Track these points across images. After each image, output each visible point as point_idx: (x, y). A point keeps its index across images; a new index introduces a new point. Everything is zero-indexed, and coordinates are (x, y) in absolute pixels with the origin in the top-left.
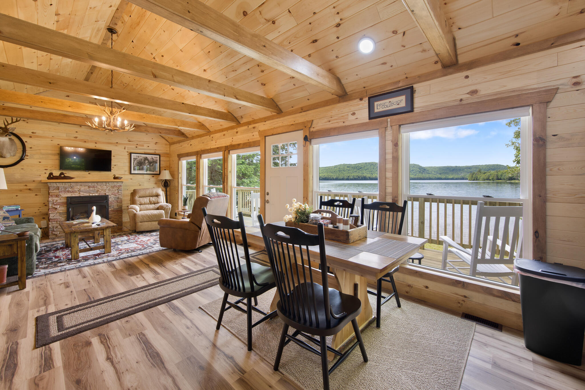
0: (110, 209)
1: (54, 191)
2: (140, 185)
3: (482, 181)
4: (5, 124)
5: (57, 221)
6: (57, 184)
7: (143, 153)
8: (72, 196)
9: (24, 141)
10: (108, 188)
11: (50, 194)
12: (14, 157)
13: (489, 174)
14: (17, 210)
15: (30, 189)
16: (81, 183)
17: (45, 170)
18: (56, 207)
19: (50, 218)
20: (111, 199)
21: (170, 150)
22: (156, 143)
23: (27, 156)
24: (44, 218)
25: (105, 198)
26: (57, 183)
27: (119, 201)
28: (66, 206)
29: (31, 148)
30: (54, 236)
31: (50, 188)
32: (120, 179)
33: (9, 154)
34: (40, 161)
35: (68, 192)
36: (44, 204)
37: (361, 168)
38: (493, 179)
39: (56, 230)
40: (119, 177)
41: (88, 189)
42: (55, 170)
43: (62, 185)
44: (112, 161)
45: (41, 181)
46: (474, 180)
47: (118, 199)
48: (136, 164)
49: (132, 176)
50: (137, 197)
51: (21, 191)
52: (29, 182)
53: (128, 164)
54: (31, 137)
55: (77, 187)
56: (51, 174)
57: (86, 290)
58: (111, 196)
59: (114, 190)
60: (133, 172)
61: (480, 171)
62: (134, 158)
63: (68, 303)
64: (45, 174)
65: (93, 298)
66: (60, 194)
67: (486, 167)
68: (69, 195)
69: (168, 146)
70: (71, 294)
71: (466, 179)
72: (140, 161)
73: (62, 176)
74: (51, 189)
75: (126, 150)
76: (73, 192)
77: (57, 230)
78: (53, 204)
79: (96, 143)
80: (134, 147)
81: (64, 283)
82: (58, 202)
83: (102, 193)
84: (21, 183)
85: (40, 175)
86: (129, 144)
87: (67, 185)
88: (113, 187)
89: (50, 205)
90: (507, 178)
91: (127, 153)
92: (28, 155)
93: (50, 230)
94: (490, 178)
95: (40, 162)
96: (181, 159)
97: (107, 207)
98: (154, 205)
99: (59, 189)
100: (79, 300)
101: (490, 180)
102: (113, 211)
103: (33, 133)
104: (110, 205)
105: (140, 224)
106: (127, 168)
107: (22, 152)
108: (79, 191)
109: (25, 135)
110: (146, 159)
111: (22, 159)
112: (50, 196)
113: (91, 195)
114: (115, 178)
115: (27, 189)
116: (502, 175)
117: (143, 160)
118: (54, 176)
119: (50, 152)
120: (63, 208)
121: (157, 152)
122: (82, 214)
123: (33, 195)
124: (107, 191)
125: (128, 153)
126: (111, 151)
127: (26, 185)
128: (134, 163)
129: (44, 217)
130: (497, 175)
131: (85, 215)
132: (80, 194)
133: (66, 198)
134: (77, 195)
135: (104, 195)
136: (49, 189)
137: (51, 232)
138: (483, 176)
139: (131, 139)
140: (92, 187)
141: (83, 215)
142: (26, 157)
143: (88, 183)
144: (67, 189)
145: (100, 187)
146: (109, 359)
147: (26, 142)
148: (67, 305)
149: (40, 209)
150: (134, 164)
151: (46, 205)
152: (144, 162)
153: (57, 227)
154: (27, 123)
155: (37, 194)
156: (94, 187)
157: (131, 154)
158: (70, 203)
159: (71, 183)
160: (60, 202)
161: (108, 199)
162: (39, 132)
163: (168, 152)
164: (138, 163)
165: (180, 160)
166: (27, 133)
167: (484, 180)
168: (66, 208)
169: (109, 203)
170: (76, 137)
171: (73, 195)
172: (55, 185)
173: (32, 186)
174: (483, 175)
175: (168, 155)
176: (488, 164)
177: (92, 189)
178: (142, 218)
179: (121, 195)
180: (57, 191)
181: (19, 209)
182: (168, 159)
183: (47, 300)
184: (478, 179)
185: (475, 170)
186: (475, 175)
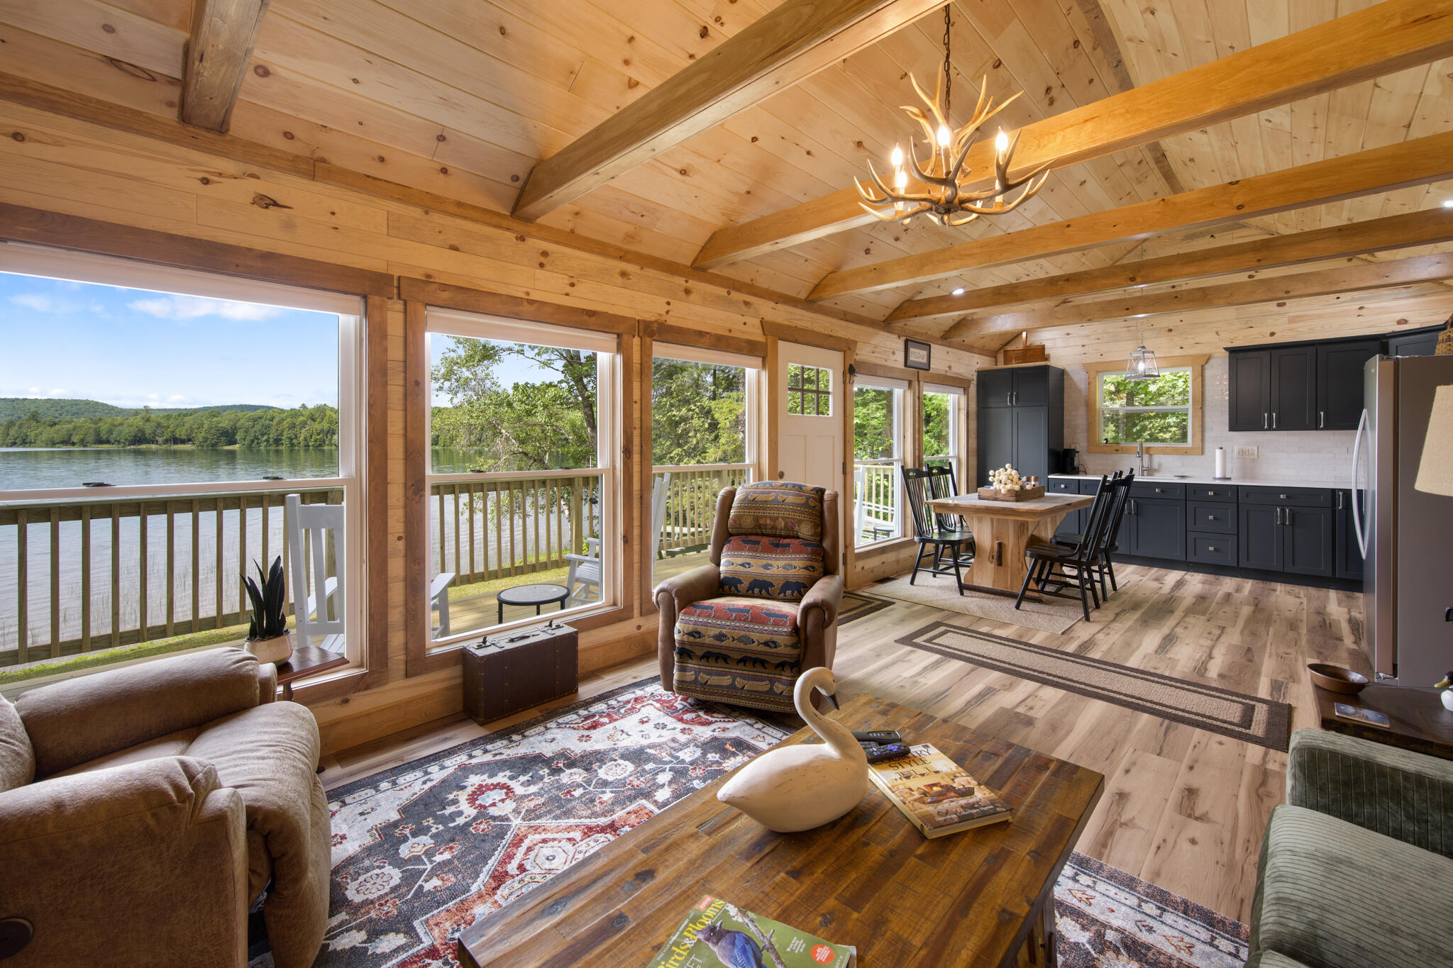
3: (47, 446)
13: (70, 426)
38: (83, 442)
46: (14, 444)
57: (1158, 751)
61: (35, 417)
63: (1216, 746)
65: (1161, 725)
67: (48, 405)
70: (1196, 761)
81: (1189, 816)
90: (126, 440)
94: (75, 439)
100: (1191, 738)
101: (73, 444)
116: (110, 432)
130: (95, 430)
138: (49, 433)
146: (1210, 657)
148: (1221, 743)
167: (54, 444)
174: (48, 428)
183: (1259, 782)
184: (31, 443)
185: (8, 412)
186: (16, 428)
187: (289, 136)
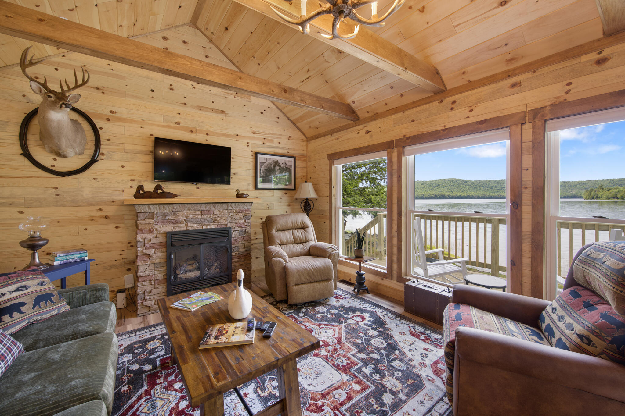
0: (233, 254)
1: (146, 222)
2: (268, 208)
3: (606, 199)
4: (62, 88)
5: (150, 280)
6: (150, 208)
7: (273, 153)
8: (175, 230)
9: (98, 128)
10: (231, 214)
11: (139, 228)
12: (81, 157)
13: (617, 191)
14: (82, 261)
15: (106, 217)
16: (189, 206)
17: (132, 180)
18: (148, 252)
19: (140, 274)
20: (235, 234)
21: (307, 150)
22: (290, 137)
23: (103, 154)
24: (129, 270)
25: (226, 233)
26: (151, 206)
27: (246, 237)
28: (164, 249)
29: (109, 140)
30: (145, 311)
31: (139, 214)
32: (246, 197)
33: (72, 150)
34: (123, 164)
35: (169, 222)
36: (129, 243)
37: (438, 185)
38: (622, 197)
39: (148, 297)
40: (245, 194)
41: (200, 217)
42: (146, 180)
43: (160, 208)
44: (231, 167)
45: (124, 201)
46: (593, 198)
47: (245, 234)
48: (263, 172)
49: (257, 192)
50: (274, 230)
51: (93, 220)
52: (107, 203)
53: (251, 172)
54: (108, 120)
55: (183, 214)
56: (140, 188)
58: (235, 229)
59: (239, 218)
60: (260, 185)
61: (601, 187)
62: (260, 163)
64: (131, 189)
66: (156, 226)
67: (608, 182)
68: (170, 228)
69: (305, 143)
71: (581, 197)
72: (268, 168)
73: (159, 191)
74: (141, 217)
75: (250, 148)
76: (176, 222)
77: (152, 297)
78: (144, 246)
79: (207, 134)
80: (260, 143)
82: (152, 242)
83: (221, 224)
84: (92, 205)
85: (123, 191)
86: (254, 137)
87: (168, 209)
88: (237, 212)
89: (139, 249)
91: (251, 154)
92: (104, 152)
93: (139, 297)
94: (619, 196)
95: (123, 167)
96: (336, 162)
97: (229, 250)
98: (301, 245)
99: (153, 218)
101: (618, 198)
102: (237, 256)
103: (112, 112)
104: (233, 246)
105: (295, 288)
106: (251, 180)
107: (94, 147)
108: (187, 220)
109: (99, 116)
110: (276, 163)
111: (93, 161)
112: (138, 231)
113: (205, 227)
114: (239, 196)
115: (102, 217)
117: (273, 165)
118: (145, 192)
119: (138, 148)
120: (160, 254)
121: (292, 152)
122: (188, 263)
123: (112, 227)
124: (229, 220)
125: (253, 153)
126: (230, 148)
127: (101, 210)
128: (260, 170)
129: (129, 267)
131: (194, 265)
132: (187, 225)
133: (165, 235)
134: (182, 228)
135: (224, 227)
136: (137, 216)
137: (140, 301)
138: (607, 194)
139: (257, 130)
140: (207, 212)
141: (191, 265)
142: (101, 157)
143: (201, 205)
144: (167, 218)
145: (218, 213)
147: (101, 128)
149: (122, 253)
150: (261, 172)
151: (133, 245)
152: (274, 170)
153: (151, 292)
154: (103, 93)
155: (119, 225)
156: (209, 213)
157: (256, 154)
158: (172, 245)
159: (174, 206)
160: (156, 241)
161: (231, 235)
162: (122, 112)
163: (305, 152)
164: (266, 170)
165: (334, 164)
166: (102, 112)
167: (609, 198)
168: (165, 254)
169: (233, 242)
170: (178, 123)
171: (177, 229)
172: (147, 209)
173: (109, 210)
174: (607, 192)
175: (305, 158)
176: (612, 178)
177: (205, 216)
178: (297, 276)
179: (248, 226)
180: (151, 221)
181: (86, 258)
182: (304, 164)
184: (599, 198)
185: (592, 186)
186: (594, 192)
187: (368, 112)
